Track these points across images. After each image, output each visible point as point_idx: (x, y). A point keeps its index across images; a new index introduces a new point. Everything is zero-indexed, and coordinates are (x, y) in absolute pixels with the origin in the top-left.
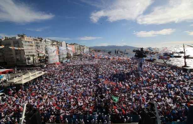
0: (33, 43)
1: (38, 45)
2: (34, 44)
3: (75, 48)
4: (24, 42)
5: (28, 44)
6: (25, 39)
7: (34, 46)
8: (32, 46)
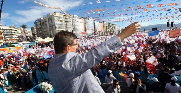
0: (63, 18)
1: (67, 21)
2: (63, 20)
3: (104, 26)
4: (55, 17)
5: (58, 19)
6: (56, 14)
7: (63, 21)
8: (62, 21)
